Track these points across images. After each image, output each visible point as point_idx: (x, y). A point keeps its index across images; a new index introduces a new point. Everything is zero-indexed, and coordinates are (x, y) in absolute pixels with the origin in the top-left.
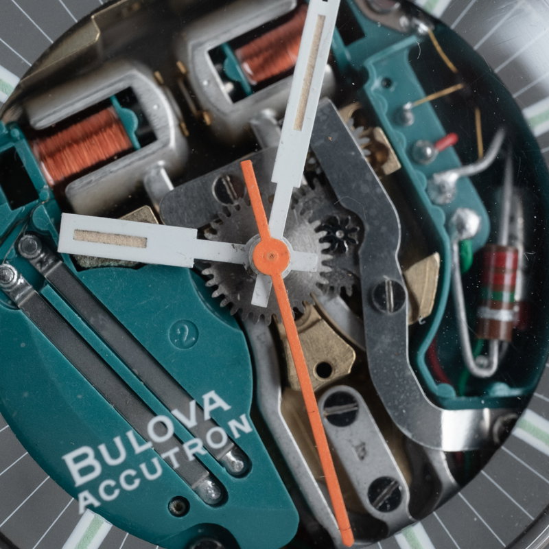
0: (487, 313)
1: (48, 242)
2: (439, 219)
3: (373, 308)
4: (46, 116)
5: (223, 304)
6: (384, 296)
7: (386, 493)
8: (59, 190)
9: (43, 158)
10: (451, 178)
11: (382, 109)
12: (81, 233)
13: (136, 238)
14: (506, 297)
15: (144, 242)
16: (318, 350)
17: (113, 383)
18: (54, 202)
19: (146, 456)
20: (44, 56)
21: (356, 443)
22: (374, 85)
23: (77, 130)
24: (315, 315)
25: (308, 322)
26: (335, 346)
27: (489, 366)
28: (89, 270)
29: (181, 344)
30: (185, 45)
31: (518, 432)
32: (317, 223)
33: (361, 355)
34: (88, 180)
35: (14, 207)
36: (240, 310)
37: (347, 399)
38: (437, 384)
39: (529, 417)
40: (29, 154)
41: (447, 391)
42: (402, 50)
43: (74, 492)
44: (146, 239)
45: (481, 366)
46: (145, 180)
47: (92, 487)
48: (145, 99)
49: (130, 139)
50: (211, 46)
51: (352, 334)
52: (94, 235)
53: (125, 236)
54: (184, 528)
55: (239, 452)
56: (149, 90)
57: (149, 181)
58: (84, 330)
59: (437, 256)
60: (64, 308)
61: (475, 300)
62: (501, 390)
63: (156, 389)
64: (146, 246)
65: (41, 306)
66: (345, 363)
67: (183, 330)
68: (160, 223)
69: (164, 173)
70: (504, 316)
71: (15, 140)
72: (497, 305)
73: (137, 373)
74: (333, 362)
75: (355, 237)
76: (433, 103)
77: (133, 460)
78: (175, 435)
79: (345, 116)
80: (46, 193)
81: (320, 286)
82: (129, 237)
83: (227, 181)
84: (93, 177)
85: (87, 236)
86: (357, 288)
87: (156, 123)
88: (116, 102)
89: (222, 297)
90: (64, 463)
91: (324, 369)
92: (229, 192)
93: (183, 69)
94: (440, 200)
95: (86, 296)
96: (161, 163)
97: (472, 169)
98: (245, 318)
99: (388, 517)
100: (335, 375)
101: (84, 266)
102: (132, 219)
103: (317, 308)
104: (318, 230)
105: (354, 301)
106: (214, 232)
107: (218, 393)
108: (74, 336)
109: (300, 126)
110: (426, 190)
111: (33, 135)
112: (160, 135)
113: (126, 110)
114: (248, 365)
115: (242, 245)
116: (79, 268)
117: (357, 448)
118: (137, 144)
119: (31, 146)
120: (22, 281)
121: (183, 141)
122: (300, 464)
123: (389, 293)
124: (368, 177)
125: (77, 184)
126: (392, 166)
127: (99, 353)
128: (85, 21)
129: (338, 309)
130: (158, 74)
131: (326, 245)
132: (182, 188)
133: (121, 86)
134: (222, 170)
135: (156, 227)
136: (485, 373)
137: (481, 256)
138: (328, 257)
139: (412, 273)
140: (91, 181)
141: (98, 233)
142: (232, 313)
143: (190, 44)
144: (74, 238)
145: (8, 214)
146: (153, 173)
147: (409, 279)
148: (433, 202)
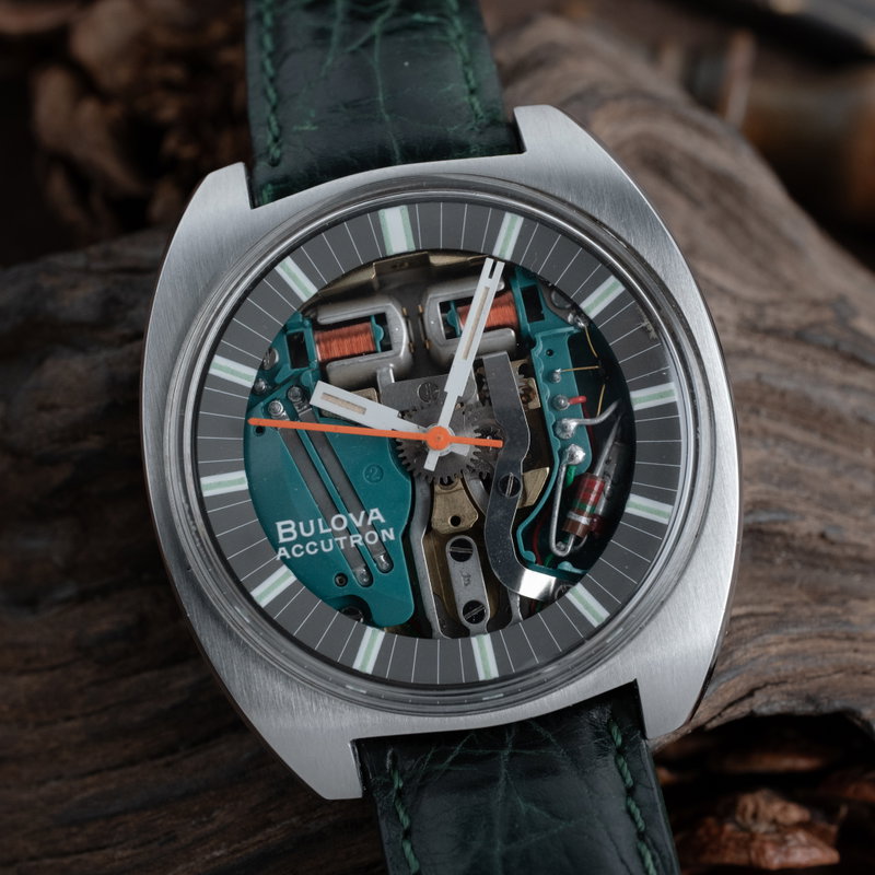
0: (573, 516)
1: (306, 394)
2: (556, 446)
3: (497, 490)
4: (328, 317)
5: (404, 463)
6: (506, 484)
7: (475, 611)
8: (323, 364)
9: (318, 342)
10: (573, 424)
11: (540, 370)
12: (326, 395)
13: (360, 407)
14: (588, 508)
15: (364, 410)
16: (455, 507)
18: (318, 372)
19: (326, 537)
20: (337, 281)
21: (465, 574)
22: (538, 351)
23: (345, 330)
24: (460, 485)
25: (455, 489)
26: (467, 509)
27: (564, 550)
28: (326, 418)
29: (369, 480)
30: (427, 295)
31: (569, 595)
32: (477, 427)
33: (482, 517)
35: (293, 367)
36: (414, 470)
37: (466, 545)
38: (526, 549)
39: (579, 588)
40: (310, 336)
41: (531, 556)
42: (564, 334)
43: (276, 546)
44: (365, 409)
45: (558, 548)
46: (379, 372)
47: (288, 546)
48: (391, 323)
49: (375, 344)
50: (442, 300)
51: (482, 505)
52: (334, 399)
53: (353, 404)
54: (341, 595)
55: (388, 557)
56: (396, 317)
57: (380, 374)
58: (314, 454)
59: (548, 469)
61: (567, 505)
62: (567, 566)
63: (347, 503)
64: (364, 413)
65: (291, 433)
66: (469, 520)
67: (374, 471)
68: (379, 402)
69: (391, 371)
70: (584, 520)
71: (305, 327)
72: (581, 512)
73: (338, 489)
74: (462, 517)
76: (575, 372)
77: (317, 537)
78: (347, 528)
79: (514, 366)
80: (314, 364)
81: (468, 466)
82: (356, 405)
83: (428, 387)
84: (346, 362)
85: (330, 398)
86: (490, 475)
87: (394, 339)
88: (373, 320)
89: (405, 458)
90: (276, 527)
91: (456, 520)
92: (427, 394)
93: (421, 311)
94: (563, 436)
96: (391, 365)
97: (589, 421)
98: (415, 475)
99: (472, 627)
100: (462, 525)
101: (324, 414)
102: (359, 394)
103: (463, 481)
104: (476, 431)
105: (487, 483)
106: (410, 416)
107: (380, 510)
108: (306, 456)
109: (466, 357)
110: (554, 426)
111: (317, 327)
112: (394, 347)
113: (378, 326)
114: (409, 505)
115: (424, 428)
116: (321, 415)
117: (464, 577)
118: (379, 349)
119: (314, 334)
120: (284, 414)
121: (409, 356)
122: (425, 577)
123: (510, 483)
124: (518, 408)
125: (335, 363)
126: (535, 404)
127: (319, 471)
128: (368, 265)
129: (476, 487)
130: (404, 310)
132: (400, 383)
133: (379, 310)
134: (427, 379)
135: (377, 404)
136: (560, 553)
137: (579, 478)
139: (528, 475)
140: (343, 364)
141: (337, 398)
142: (408, 470)
143: (430, 296)
144: (322, 398)
145: (287, 370)
146: (384, 370)
147: (526, 478)
148: (555, 435)
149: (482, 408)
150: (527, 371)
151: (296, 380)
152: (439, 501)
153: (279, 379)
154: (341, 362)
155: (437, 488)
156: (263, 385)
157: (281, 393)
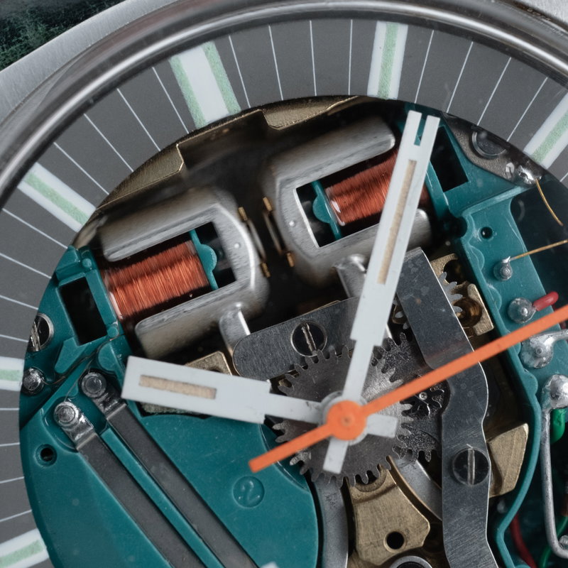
1: (113, 384)
2: (530, 384)
3: (453, 477)
4: (120, 247)
5: (293, 462)
6: (465, 466)
9: (112, 288)
10: (547, 341)
11: (479, 265)
12: (147, 379)
13: (206, 388)
15: (213, 393)
16: (390, 519)
17: (171, 538)
18: (124, 337)
20: (124, 184)
22: (472, 238)
23: (152, 261)
24: (390, 480)
25: (383, 487)
26: (410, 517)
28: (154, 416)
29: (244, 502)
30: (273, 181)
33: (435, 523)
34: (161, 318)
35: (82, 341)
40: (98, 284)
42: (505, 201)
44: (215, 390)
45: (564, 546)
46: (221, 321)
48: (226, 236)
49: (204, 274)
50: (299, 183)
51: (429, 502)
52: (161, 382)
53: (193, 385)
56: (232, 227)
57: (224, 323)
58: (144, 480)
59: (526, 427)
60: (125, 454)
63: (215, 547)
64: (214, 397)
65: (100, 450)
66: (418, 534)
67: (248, 487)
68: (234, 373)
69: (241, 316)
71: (87, 270)
73: (196, 528)
74: (405, 533)
75: (439, 400)
79: (437, 268)
80: (115, 329)
82: (198, 386)
83: (307, 331)
84: (166, 315)
85: (155, 383)
86: (437, 454)
87: (236, 263)
88: (195, 237)
91: (395, 539)
92: (308, 342)
93: (269, 207)
94: (535, 364)
95: (149, 443)
96: (239, 305)
98: (315, 478)
100: (405, 547)
101: (149, 411)
103: (393, 472)
105: (434, 470)
106: (289, 384)
108: (132, 485)
109: (384, 279)
110: (520, 354)
111: (104, 265)
112: (239, 275)
113: (205, 247)
114: (314, 529)
115: (317, 404)
116: (144, 413)
118: (214, 283)
119: (102, 277)
120: (83, 419)
121: (264, 282)
123: (471, 463)
124: (458, 336)
125: (148, 323)
126: (485, 326)
127: (158, 505)
128: (170, 148)
129: (415, 474)
130: (241, 210)
131: (408, 407)
132: (260, 334)
133: (202, 220)
134: (303, 318)
135: (231, 377)
136: (567, 554)
138: (409, 419)
139: (496, 443)
140: (163, 320)
141: (165, 380)
142: (302, 472)
143: (279, 180)
144: (140, 384)
145: (73, 349)
146: (229, 315)
147: (494, 450)
148: (525, 366)
149: (397, 349)
150: (460, 272)
151: (92, 361)
152: (362, 513)
153: (62, 366)
154: (157, 318)
155: (355, 492)
156: (36, 377)
157: (71, 387)
